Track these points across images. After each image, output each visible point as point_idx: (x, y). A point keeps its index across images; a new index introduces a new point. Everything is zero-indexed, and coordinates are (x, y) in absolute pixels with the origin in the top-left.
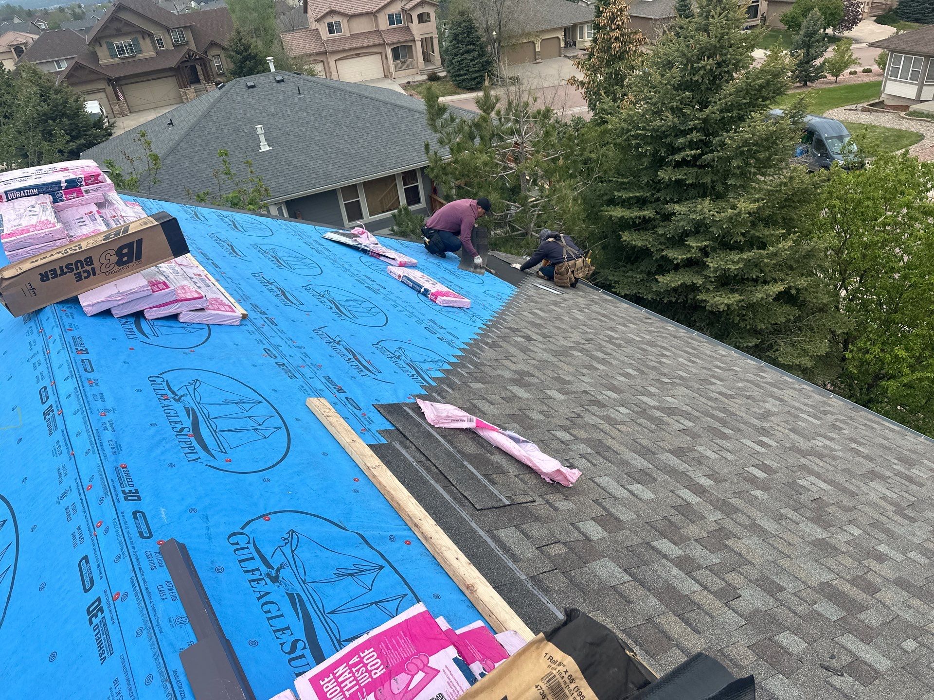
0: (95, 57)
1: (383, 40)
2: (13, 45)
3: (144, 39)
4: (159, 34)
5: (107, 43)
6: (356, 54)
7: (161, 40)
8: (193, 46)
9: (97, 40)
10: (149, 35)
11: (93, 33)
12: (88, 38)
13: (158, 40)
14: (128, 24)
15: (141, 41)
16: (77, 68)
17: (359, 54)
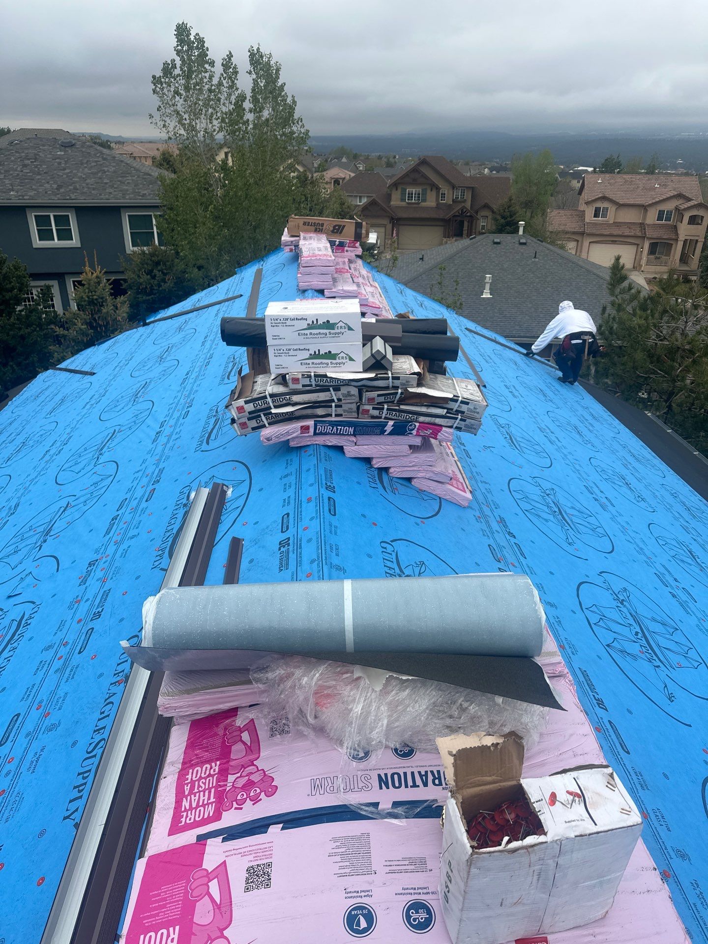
0: (389, 197)
1: (645, 233)
2: (334, 178)
3: (431, 190)
4: (445, 189)
5: (402, 188)
6: (612, 241)
7: (444, 194)
8: (468, 205)
9: (395, 185)
10: (437, 189)
11: (395, 179)
12: (389, 182)
13: (442, 194)
14: (425, 176)
15: (429, 191)
16: (373, 203)
17: (616, 241)
